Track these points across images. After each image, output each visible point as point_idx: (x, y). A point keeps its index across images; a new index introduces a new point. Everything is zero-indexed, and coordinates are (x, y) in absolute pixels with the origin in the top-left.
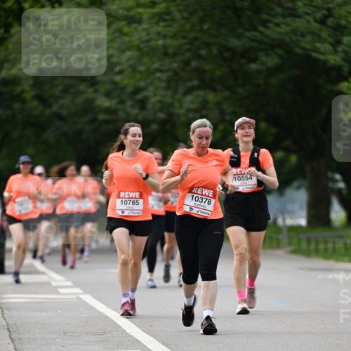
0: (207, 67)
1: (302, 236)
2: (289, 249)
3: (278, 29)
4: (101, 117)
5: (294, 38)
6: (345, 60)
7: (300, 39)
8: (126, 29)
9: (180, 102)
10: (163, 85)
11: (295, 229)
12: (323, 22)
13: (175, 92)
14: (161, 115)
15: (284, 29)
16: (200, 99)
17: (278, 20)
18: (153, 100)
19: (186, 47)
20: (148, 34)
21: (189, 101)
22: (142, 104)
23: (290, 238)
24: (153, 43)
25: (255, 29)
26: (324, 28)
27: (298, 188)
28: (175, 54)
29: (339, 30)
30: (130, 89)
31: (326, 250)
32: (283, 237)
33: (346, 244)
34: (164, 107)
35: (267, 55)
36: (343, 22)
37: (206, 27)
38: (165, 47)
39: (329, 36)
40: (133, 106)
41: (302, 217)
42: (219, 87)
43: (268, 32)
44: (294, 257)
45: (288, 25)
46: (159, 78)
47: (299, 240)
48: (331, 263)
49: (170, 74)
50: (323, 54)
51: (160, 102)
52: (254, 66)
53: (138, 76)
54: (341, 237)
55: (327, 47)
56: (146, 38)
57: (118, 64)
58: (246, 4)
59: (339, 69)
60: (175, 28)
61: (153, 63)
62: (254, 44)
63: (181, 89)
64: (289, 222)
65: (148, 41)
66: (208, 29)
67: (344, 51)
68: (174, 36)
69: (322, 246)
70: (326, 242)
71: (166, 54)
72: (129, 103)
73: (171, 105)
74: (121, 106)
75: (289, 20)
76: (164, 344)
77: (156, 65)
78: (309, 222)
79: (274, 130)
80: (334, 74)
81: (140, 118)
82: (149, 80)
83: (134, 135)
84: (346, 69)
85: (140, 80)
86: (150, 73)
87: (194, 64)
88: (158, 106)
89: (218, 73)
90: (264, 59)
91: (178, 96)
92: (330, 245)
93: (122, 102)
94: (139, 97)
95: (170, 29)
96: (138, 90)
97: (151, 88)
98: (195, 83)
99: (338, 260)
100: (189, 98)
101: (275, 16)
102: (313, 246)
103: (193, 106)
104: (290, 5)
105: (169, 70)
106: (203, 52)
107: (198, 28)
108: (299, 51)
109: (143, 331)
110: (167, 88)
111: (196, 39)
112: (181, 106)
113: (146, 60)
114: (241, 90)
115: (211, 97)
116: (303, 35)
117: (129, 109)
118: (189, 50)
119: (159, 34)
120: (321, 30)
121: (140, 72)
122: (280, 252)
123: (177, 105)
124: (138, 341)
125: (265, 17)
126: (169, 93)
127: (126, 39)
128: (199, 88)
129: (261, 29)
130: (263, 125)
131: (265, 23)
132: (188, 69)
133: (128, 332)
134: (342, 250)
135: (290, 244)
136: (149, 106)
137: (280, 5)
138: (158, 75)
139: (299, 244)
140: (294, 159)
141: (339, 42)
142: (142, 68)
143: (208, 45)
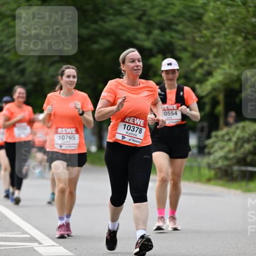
8: (12, 23)
12: (139, 19)
14: (34, 79)
15: (114, 23)
17: (111, 17)
18: (30, 69)
22: (22, 72)
25: (95, 22)
29: (150, 24)
30: (14, 62)
34: (37, 74)
36: (152, 19)
52: (95, 47)
55: (142, 36)
57: (6, 46)
58: (90, 7)
67: (155, 39)
72: (14, 72)
73: (41, 73)
74: (8, 74)
75: (118, 17)
81: (22, 80)
83: (69, 76)
84: (155, 50)
90: (101, 41)
93: (9, 71)
94: (20, 67)
96: (19, 64)
101: (109, 14)
104: (118, 7)
108: (124, 38)
109: (24, 220)
110: (38, 62)
112: (47, 74)
117: (14, 76)
124: (19, 227)
125: (102, 15)
127: (12, 30)
129: (101, 23)
131: (103, 19)
133: (13, 221)
137: (112, 8)
141: (149, 33)
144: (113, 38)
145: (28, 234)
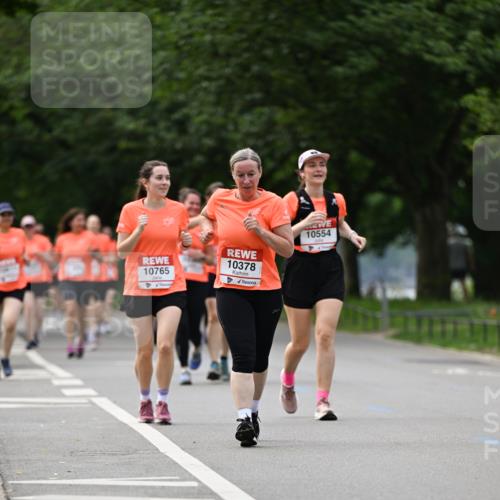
0: (274, 73)
1: (410, 314)
2: (392, 332)
3: (375, 19)
4: (123, 144)
5: (398, 31)
6: (469, 63)
7: (407, 33)
9: (236, 124)
10: (211, 98)
11: (400, 304)
12: (439, 9)
13: (229, 109)
14: (209, 142)
15: (383, 18)
16: (264, 118)
17: (376, 6)
18: (198, 120)
19: (245, 45)
20: (190, 27)
21: (248, 122)
22: (182, 126)
23: (392, 316)
24: (196, 39)
25: (341, 16)
26: (441, 18)
27: (405, 244)
28: (228, 55)
29: (463, 20)
30: (164, 104)
31: (443, 333)
32: (382, 315)
33: (472, 325)
34: (213, 130)
35: (360, 55)
36: (468, 9)
37: (272, 16)
38: (213, 44)
39: (448, 29)
40: (168, 129)
41: (409, 287)
42: (291, 102)
43: (361, 22)
44: (399, 343)
45: (389, 13)
46: (205, 89)
47: (406, 318)
48: (451, 353)
49: (222, 82)
50: (439, 55)
51: (207, 122)
52: (339, 70)
53: (175, 86)
54: (465, 315)
55: (444, 45)
56: (188, 32)
59: (462, 75)
60: (228, 18)
61: (197, 67)
62: (343, 40)
63: (238, 105)
64: (391, 294)
65: (191, 36)
66: (276, 19)
67: (468, 51)
68: (227, 29)
69: (438, 328)
70: (443, 322)
71: (215, 55)
72: (162, 125)
73: (223, 127)
74: (151, 129)
75: (391, 6)
76: (213, 468)
77: (201, 71)
78: (420, 293)
79: (370, 163)
80: (455, 82)
81: (179, 145)
82: (191, 92)
83: (160, 177)
84: (471, 77)
85: (178, 92)
86: (193, 82)
87: (255, 68)
88: (204, 128)
89: (290, 81)
90: (355, 60)
91: (233, 115)
92: (450, 327)
93: (153, 123)
94: (177, 116)
95: (221, 19)
96: (175, 107)
97: (195, 104)
98: (258, 96)
99: (460, 348)
100: (247, 118)
102: (425, 328)
103: (254, 129)
105: (219, 78)
106: (269, 52)
107: (261, 17)
108: (404, 50)
109: (183, 449)
110: (217, 103)
111: (258, 33)
112: (236, 130)
113: (186, 63)
114: (321, 106)
115: (280, 116)
116: (410, 28)
117: (163, 134)
118: (247, 50)
119: (205, 26)
120: (435, 20)
121: (178, 80)
122: (379, 337)
123: (231, 127)
124: (175, 463)
126: (220, 110)
128: (262, 103)
129: (351, 17)
130: (354, 156)
131: (358, 11)
132: (248, 75)
133: (162, 451)
134: (468, 334)
135: (392, 325)
136: (192, 129)
138: (205, 84)
139: (405, 325)
140: (397, 204)
141: (462, 38)
142: (182, 75)
143: (275, 42)
144: (378, 50)
145: (195, 479)
